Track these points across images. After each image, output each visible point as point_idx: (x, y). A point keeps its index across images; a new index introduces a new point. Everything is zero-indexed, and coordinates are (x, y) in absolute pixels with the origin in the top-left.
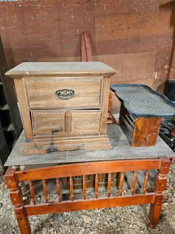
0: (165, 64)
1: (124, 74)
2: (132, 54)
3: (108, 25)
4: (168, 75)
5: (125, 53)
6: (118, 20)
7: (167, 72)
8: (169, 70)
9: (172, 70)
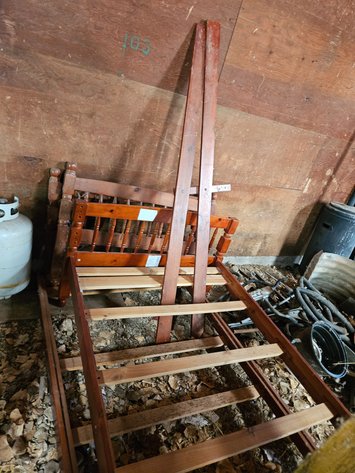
0: (329, 167)
1: (256, 168)
2: (286, 127)
3: (266, 31)
4: (325, 190)
5: (275, 119)
6: (291, 28)
7: (325, 183)
8: (330, 179)
9: (334, 181)
